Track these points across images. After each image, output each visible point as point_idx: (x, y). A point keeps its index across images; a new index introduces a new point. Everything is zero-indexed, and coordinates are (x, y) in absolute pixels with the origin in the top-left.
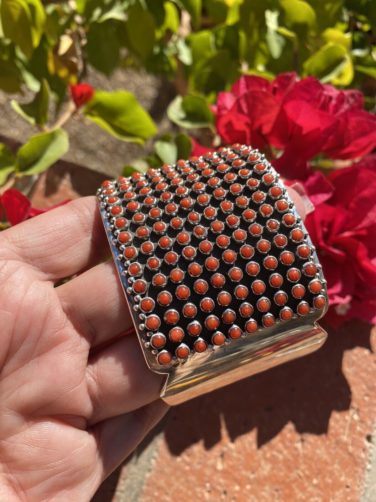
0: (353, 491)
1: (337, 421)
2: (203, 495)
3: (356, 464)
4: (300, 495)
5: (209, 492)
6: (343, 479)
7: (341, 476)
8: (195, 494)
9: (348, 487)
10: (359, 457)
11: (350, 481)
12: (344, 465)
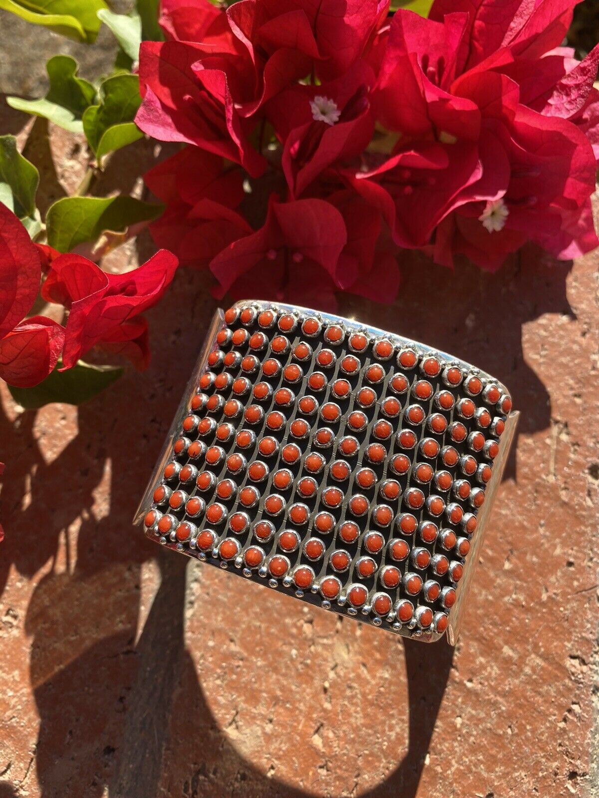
0: (582, 570)
1: (531, 451)
2: (300, 629)
3: (579, 520)
4: (484, 595)
5: (310, 622)
6: (558, 551)
7: (554, 547)
8: (284, 629)
9: (570, 564)
10: (582, 508)
11: (572, 554)
12: (556, 527)
